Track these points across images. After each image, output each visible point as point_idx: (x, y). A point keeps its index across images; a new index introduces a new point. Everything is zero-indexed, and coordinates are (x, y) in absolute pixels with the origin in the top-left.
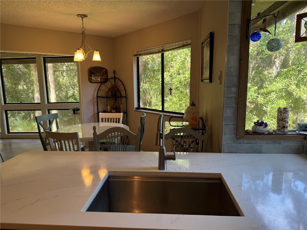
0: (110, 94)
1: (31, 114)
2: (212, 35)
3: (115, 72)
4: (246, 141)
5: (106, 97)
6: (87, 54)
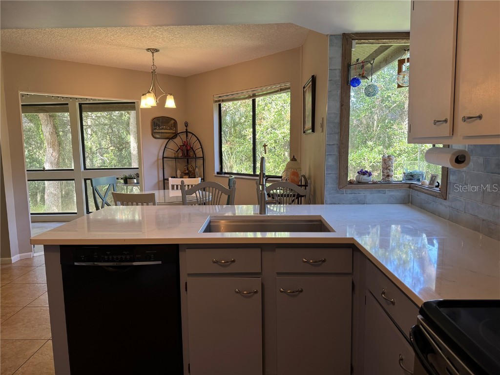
0: (180, 155)
1: (36, 195)
2: (314, 79)
3: (186, 125)
4: (349, 191)
5: (175, 158)
6: (158, 98)
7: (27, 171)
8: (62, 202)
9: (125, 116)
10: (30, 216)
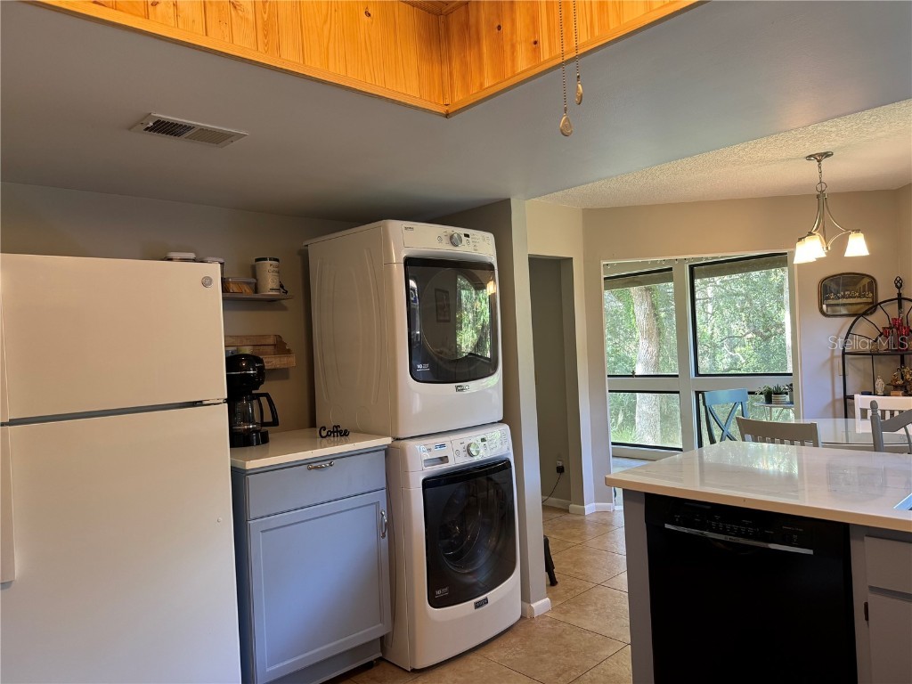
5: (873, 354)
6: (831, 242)
7: (609, 376)
8: (661, 429)
9: (776, 275)
10: (611, 446)
